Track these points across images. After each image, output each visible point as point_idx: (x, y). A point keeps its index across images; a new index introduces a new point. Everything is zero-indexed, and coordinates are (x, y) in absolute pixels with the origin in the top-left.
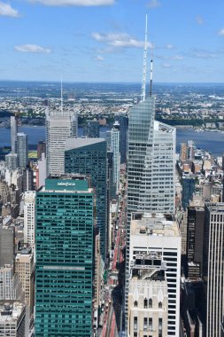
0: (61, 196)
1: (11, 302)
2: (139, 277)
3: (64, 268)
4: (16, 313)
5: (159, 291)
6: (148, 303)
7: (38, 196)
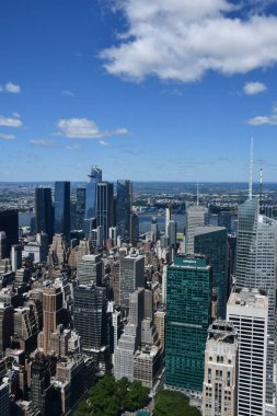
0: (185, 270)
1: (150, 345)
2: (215, 339)
3: (186, 325)
4: (153, 353)
5: (229, 351)
6: (220, 359)
7: (169, 269)
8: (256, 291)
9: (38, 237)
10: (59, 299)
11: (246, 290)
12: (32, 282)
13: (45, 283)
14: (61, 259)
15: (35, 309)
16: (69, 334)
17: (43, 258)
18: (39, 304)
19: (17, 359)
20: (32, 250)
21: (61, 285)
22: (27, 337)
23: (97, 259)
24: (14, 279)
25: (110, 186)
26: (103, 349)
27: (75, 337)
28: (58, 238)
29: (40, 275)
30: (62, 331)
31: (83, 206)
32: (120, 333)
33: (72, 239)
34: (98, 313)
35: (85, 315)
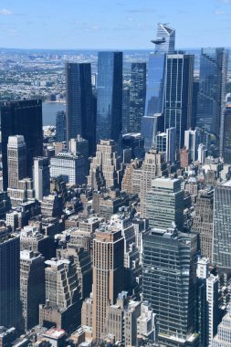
9: (73, 145)
10: (119, 249)
13: (91, 221)
14: (110, 182)
15: (77, 262)
16: (138, 308)
17: (81, 179)
18: (84, 256)
19: (54, 345)
20: (63, 168)
21: (120, 227)
22: (64, 308)
23: (177, 185)
24: (38, 211)
25: (188, 60)
26: (191, 338)
27: (147, 315)
29: (79, 208)
30: (126, 303)
31: (143, 94)
32: (219, 315)
33: (131, 150)
34: (182, 277)
35: (162, 278)
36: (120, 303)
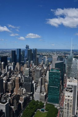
0: (54, 72)
1: (44, 92)
2: (67, 91)
3: (54, 87)
4: (45, 94)
5: (71, 95)
7: (49, 72)
8: (74, 78)
9: (13, 63)
10: (20, 80)
11: (71, 78)
12: (11, 75)
13: (15, 76)
14: (19, 69)
16: (23, 89)
17: (14, 69)
18: (14, 81)
19: (9, 95)
20: (11, 67)
21: (20, 76)
22: (11, 90)
23: (29, 69)
24: (7, 74)
25: (31, 50)
26: (31, 93)
27: (24, 90)
28: (18, 64)
29: (13, 74)
30: (21, 88)
31: (24, 55)
32: (36, 89)
33: (22, 64)
34: (30, 84)
35: (27, 84)
36: (20, 88)
